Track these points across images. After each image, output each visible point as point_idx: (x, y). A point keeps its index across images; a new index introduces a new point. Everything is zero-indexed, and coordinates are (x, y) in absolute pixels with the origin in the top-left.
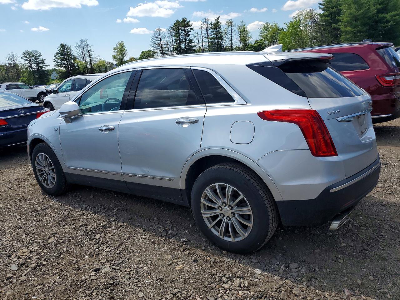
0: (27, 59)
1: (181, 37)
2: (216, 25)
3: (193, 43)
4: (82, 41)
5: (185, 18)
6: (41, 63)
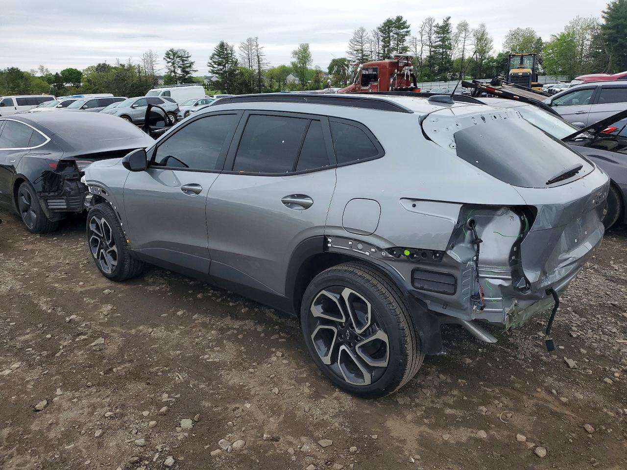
0: (170, 60)
1: (391, 43)
2: (444, 29)
3: (409, 51)
4: (249, 40)
5: (401, 17)
6: (188, 67)
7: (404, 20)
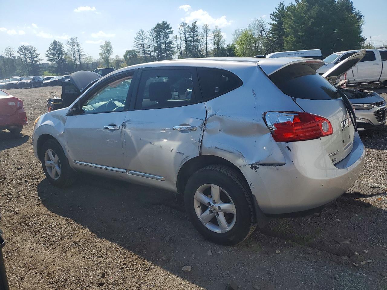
0: (22, 53)
1: (161, 39)
2: (193, 29)
3: (172, 44)
4: (72, 39)
5: (166, 22)
6: (35, 57)
7: (168, 24)
